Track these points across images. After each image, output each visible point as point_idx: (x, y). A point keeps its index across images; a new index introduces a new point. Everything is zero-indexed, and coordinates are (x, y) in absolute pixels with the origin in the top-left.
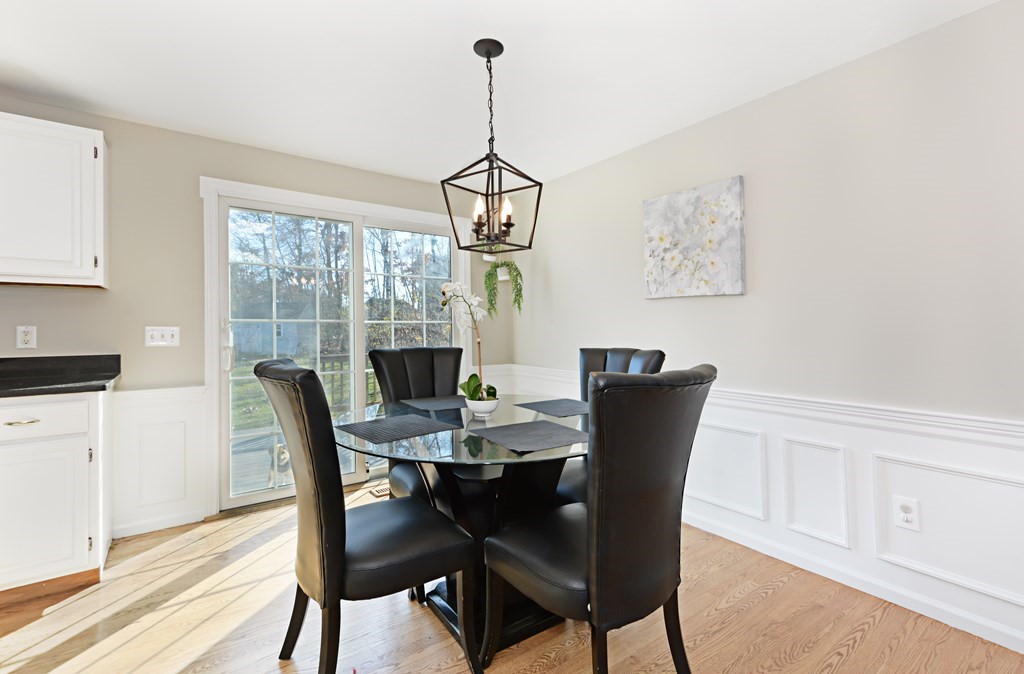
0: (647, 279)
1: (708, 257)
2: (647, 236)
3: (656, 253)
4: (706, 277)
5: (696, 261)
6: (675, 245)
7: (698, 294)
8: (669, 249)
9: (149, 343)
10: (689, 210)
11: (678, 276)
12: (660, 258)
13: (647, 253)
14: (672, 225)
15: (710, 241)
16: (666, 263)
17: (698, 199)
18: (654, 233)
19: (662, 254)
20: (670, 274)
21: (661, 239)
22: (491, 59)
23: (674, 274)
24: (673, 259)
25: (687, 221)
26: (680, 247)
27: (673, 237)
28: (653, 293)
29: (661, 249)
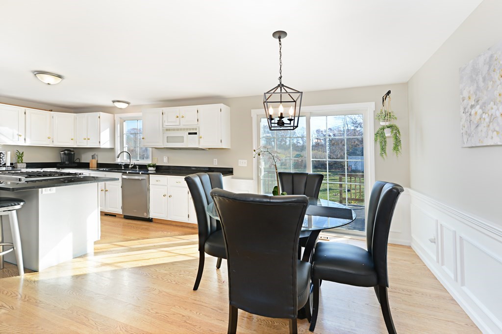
0: (462, 131)
1: (498, 109)
2: (461, 96)
3: (466, 110)
4: (497, 129)
5: (490, 114)
6: (477, 101)
7: (492, 144)
8: (474, 105)
9: (240, 165)
10: (486, 68)
11: (480, 128)
12: (468, 114)
13: (462, 111)
14: (475, 85)
15: (500, 95)
16: (472, 118)
17: (492, 57)
18: (466, 94)
19: (470, 110)
20: (474, 126)
21: (469, 98)
22: (281, 40)
23: (477, 126)
24: (476, 113)
25: (484, 80)
26: (480, 102)
27: (476, 95)
28: (465, 143)
29: (469, 107)
